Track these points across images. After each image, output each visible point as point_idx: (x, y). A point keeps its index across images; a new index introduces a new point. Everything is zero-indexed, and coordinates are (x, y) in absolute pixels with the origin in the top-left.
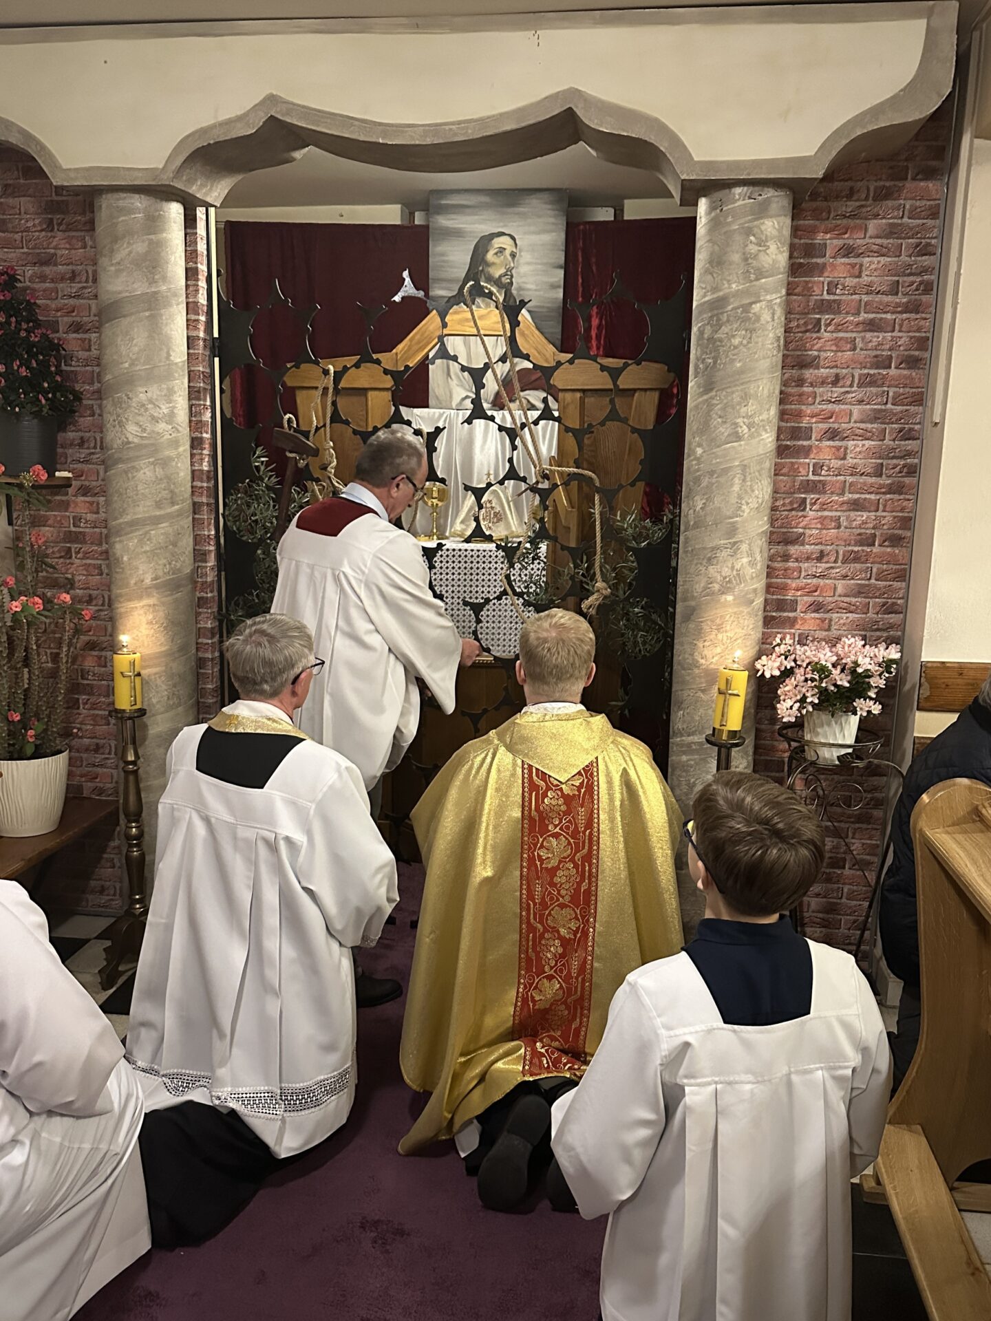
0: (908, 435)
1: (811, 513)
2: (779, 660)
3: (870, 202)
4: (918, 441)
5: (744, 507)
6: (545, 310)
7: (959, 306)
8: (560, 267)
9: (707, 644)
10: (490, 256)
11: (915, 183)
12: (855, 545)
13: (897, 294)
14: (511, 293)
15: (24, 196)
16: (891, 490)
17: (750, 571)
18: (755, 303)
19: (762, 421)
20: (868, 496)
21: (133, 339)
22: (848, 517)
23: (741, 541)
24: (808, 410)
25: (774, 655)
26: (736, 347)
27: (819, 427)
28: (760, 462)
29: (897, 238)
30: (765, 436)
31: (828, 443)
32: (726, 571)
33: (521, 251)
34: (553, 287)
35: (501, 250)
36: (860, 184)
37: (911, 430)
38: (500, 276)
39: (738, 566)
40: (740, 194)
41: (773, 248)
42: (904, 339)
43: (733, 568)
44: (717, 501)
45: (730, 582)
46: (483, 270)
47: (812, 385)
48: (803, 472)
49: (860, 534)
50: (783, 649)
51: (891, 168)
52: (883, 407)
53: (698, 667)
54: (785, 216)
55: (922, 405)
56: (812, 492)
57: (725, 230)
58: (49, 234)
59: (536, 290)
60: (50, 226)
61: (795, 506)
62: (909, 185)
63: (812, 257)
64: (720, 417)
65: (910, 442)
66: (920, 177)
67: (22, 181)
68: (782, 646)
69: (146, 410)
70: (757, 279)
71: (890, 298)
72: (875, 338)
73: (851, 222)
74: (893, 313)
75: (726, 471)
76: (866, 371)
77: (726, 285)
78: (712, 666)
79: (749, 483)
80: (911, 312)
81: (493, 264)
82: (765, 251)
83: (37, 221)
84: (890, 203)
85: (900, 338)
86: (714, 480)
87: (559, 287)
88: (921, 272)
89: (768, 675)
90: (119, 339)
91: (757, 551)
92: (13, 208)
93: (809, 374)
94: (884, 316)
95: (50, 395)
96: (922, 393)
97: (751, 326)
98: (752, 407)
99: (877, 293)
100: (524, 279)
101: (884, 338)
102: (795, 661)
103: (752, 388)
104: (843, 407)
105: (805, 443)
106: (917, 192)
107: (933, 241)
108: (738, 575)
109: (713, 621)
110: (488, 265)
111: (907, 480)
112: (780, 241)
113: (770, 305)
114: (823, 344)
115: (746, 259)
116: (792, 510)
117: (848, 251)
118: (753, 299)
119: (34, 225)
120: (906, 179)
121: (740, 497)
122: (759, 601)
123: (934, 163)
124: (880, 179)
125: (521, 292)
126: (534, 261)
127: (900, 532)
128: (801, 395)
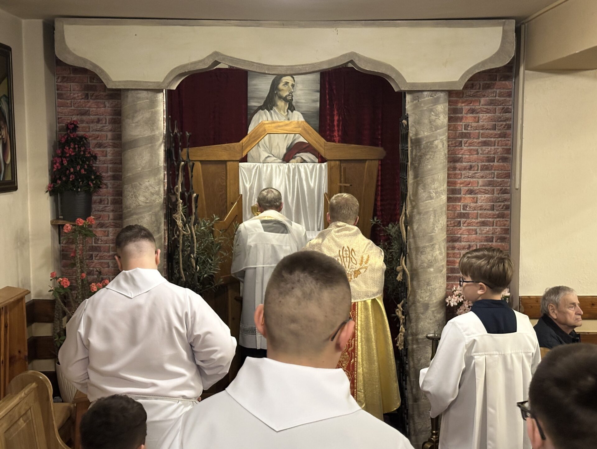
0: (505, 192)
1: (463, 227)
2: (456, 298)
3: (481, 90)
4: (509, 194)
5: (436, 228)
6: (310, 113)
7: (523, 140)
8: (318, 91)
9: (423, 291)
10: (281, 86)
11: (501, 82)
12: (485, 242)
13: (495, 130)
14: (292, 105)
15: (73, 82)
16: (499, 216)
17: (440, 257)
18: (435, 140)
19: (441, 190)
20: (488, 219)
21: (143, 157)
22: (480, 229)
23: (435, 244)
24: (459, 181)
25: (454, 296)
26: (428, 159)
27: (464, 189)
28: (442, 208)
29: (494, 105)
30: (443, 197)
31: (469, 196)
32: (429, 257)
33: (297, 83)
34: (314, 101)
35: (287, 83)
36: (476, 82)
37: (506, 189)
38: (286, 96)
39: (434, 255)
40: (426, 95)
41: (442, 117)
42: (500, 149)
43: (432, 256)
44: (424, 226)
45: (431, 262)
46: (277, 93)
47: (460, 170)
48: (458, 209)
49: (486, 237)
50: (457, 293)
51: (490, 75)
52: (492, 179)
53: (419, 302)
54: (446, 102)
55: (510, 178)
56: (463, 218)
57: (420, 109)
58: (86, 101)
59: (305, 103)
60: (87, 96)
61: (456, 224)
62: (498, 83)
63: (457, 113)
64: (422, 189)
65: (506, 195)
66: (502, 79)
67: (72, 75)
68: (457, 291)
69: (149, 189)
70: (436, 130)
71: (492, 132)
72: (487, 149)
73: (473, 99)
74: (494, 138)
75: (427, 213)
76: (484, 164)
77: (422, 133)
78: (426, 302)
79: (437, 218)
80: (502, 137)
81: (282, 90)
82: (438, 118)
83: (80, 94)
84: (490, 91)
85: (498, 149)
86: (421, 217)
87: (317, 101)
88: (506, 120)
89: (452, 305)
90: (136, 157)
91: (443, 247)
92: (67, 88)
93: (458, 165)
94: (490, 139)
95: (94, 182)
96: (509, 173)
97: (434, 150)
98: (436, 185)
99: (487, 129)
100: (298, 98)
101: (491, 149)
102: (463, 298)
103: (436, 177)
104: (474, 179)
105: (459, 196)
106: (501, 86)
107: (510, 107)
108: (435, 259)
109: (425, 281)
110: (280, 90)
111: (506, 212)
112: (444, 113)
113: (442, 141)
114: (464, 151)
115: (430, 122)
116: (454, 226)
117: (472, 111)
118: (435, 139)
119: (78, 96)
120: (496, 80)
121: (434, 224)
122: (445, 270)
123: (508, 74)
124: (485, 80)
125: (298, 104)
126: (304, 88)
127: (504, 235)
128: (455, 174)
